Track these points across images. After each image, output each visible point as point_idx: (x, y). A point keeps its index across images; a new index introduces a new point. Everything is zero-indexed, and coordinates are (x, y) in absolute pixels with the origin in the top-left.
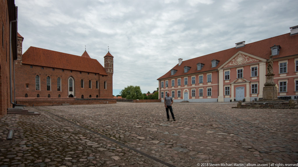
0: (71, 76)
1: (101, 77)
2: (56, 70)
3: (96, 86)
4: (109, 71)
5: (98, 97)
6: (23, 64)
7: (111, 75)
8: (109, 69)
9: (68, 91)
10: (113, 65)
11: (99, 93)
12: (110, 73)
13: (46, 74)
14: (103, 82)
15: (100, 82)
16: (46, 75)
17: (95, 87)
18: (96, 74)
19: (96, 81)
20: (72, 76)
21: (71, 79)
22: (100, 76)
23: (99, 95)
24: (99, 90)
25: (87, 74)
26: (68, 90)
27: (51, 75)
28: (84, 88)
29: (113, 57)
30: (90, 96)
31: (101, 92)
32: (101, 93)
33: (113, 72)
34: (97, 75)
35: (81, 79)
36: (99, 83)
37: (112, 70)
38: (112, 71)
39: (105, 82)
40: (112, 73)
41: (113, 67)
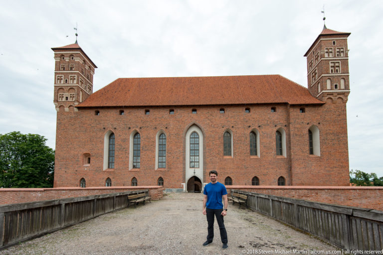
0: (194, 125)
1: (295, 113)
2: (153, 113)
3: (274, 147)
4: (329, 87)
5: (287, 182)
6: (79, 108)
7: (340, 100)
8: (328, 82)
9: (184, 168)
10: (345, 62)
11: (290, 169)
12: (332, 94)
13: (129, 126)
14: (306, 132)
15: (292, 133)
16: (130, 128)
17: (274, 152)
18: (273, 106)
19: (275, 129)
20: (197, 123)
21: (194, 132)
22: (291, 110)
23: (291, 176)
24: (289, 160)
25: (242, 112)
26: (184, 164)
27: (141, 128)
28: (234, 154)
29: (348, 34)
30: (256, 181)
31: (295, 164)
32: (297, 169)
33: (347, 87)
34: (280, 110)
35: (223, 130)
36: (289, 135)
37: (342, 82)
38: (343, 87)
39: (310, 133)
40: (343, 94)
41: (346, 71)
